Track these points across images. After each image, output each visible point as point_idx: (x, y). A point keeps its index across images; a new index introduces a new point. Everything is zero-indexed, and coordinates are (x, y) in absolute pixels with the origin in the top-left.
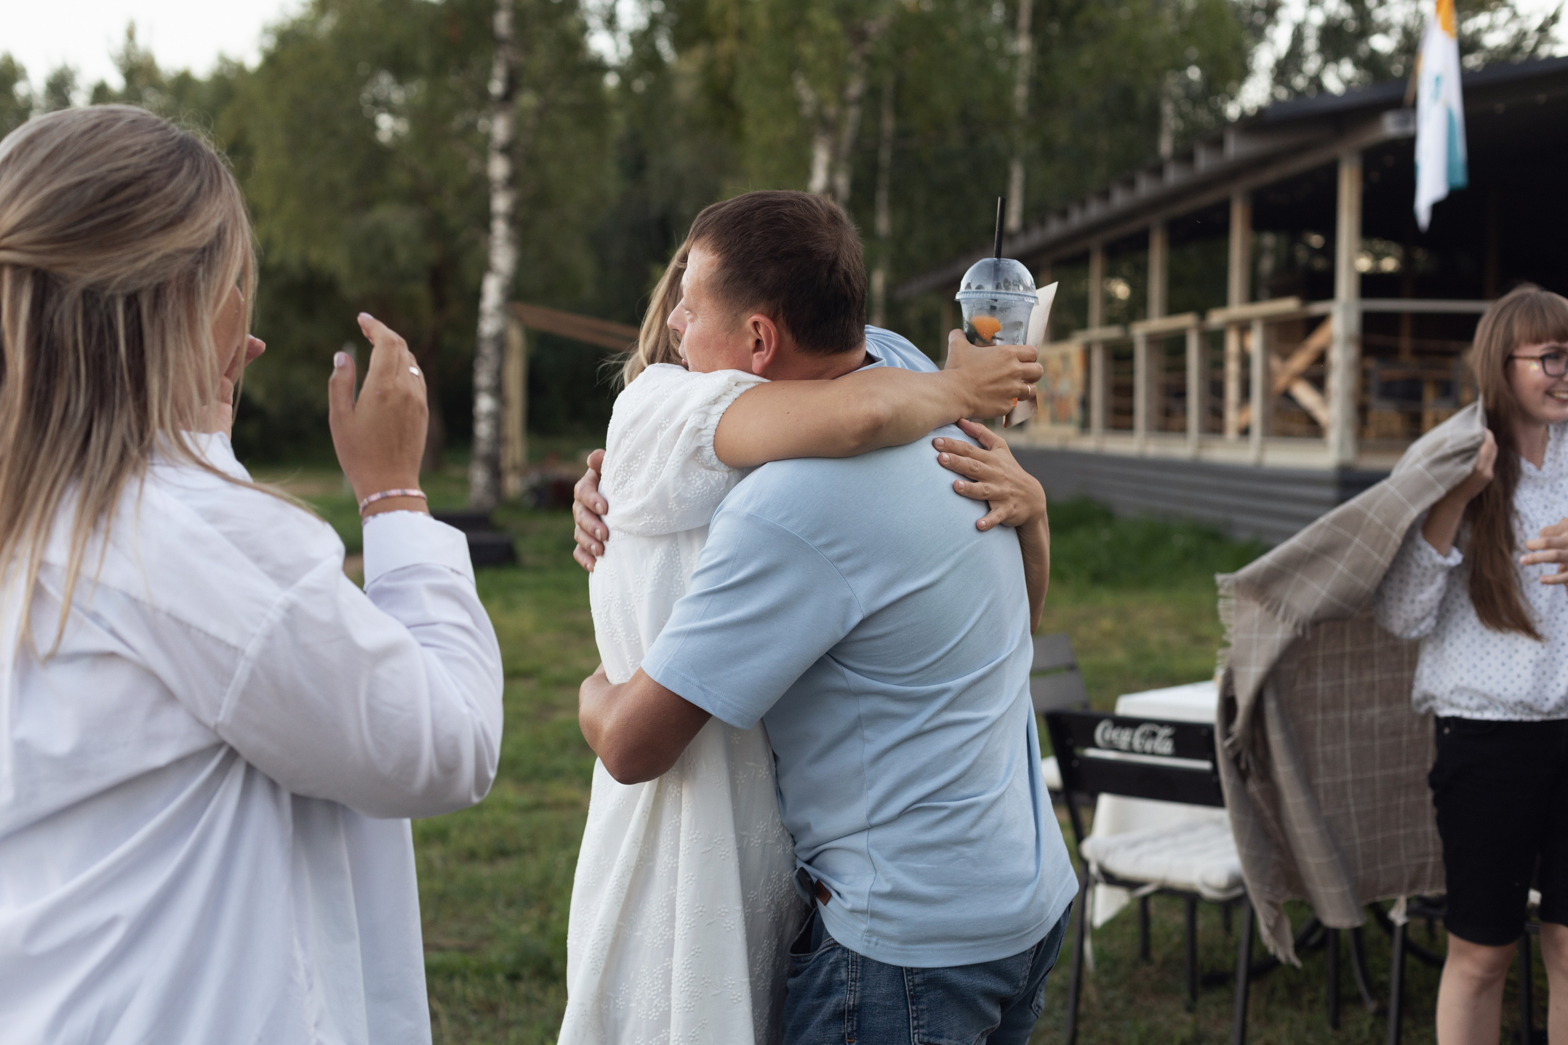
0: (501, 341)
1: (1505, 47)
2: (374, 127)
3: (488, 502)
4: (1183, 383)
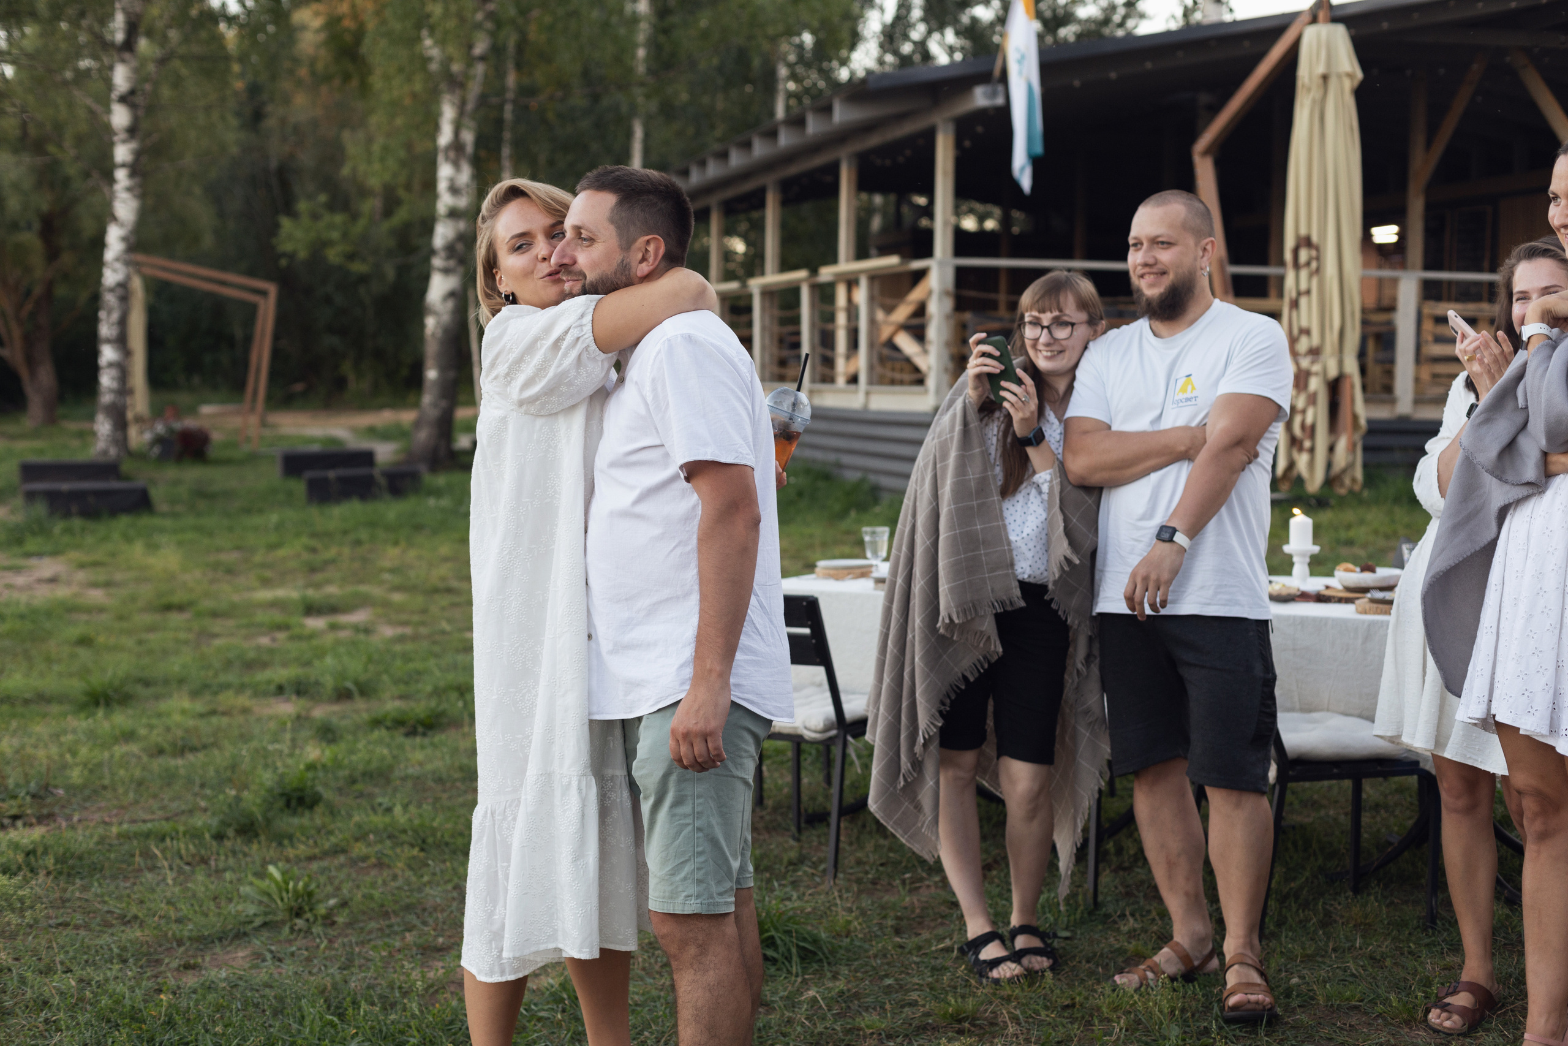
3: (113, 452)
4: (798, 333)
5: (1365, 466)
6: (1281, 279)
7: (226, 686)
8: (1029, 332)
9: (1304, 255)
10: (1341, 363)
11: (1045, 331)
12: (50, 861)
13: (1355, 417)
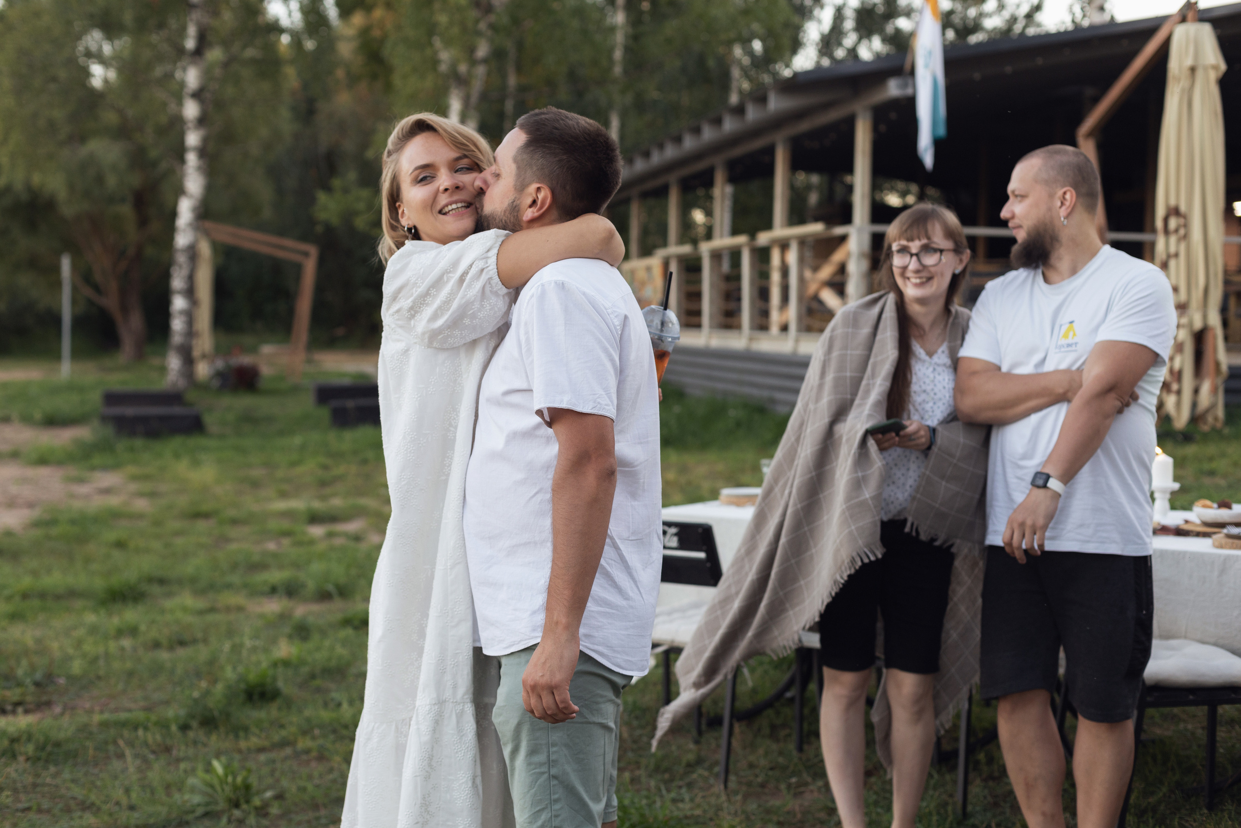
0: (192, 252)
1: (1000, 28)
2: (88, 74)
3: (182, 383)
4: (739, 289)
5: (1227, 406)
6: (1153, 245)
7: (229, 586)
8: (898, 261)
9: (1173, 223)
10: (1205, 317)
11: (914, 258)
12: (30, 749)
13: (1217, 365)
